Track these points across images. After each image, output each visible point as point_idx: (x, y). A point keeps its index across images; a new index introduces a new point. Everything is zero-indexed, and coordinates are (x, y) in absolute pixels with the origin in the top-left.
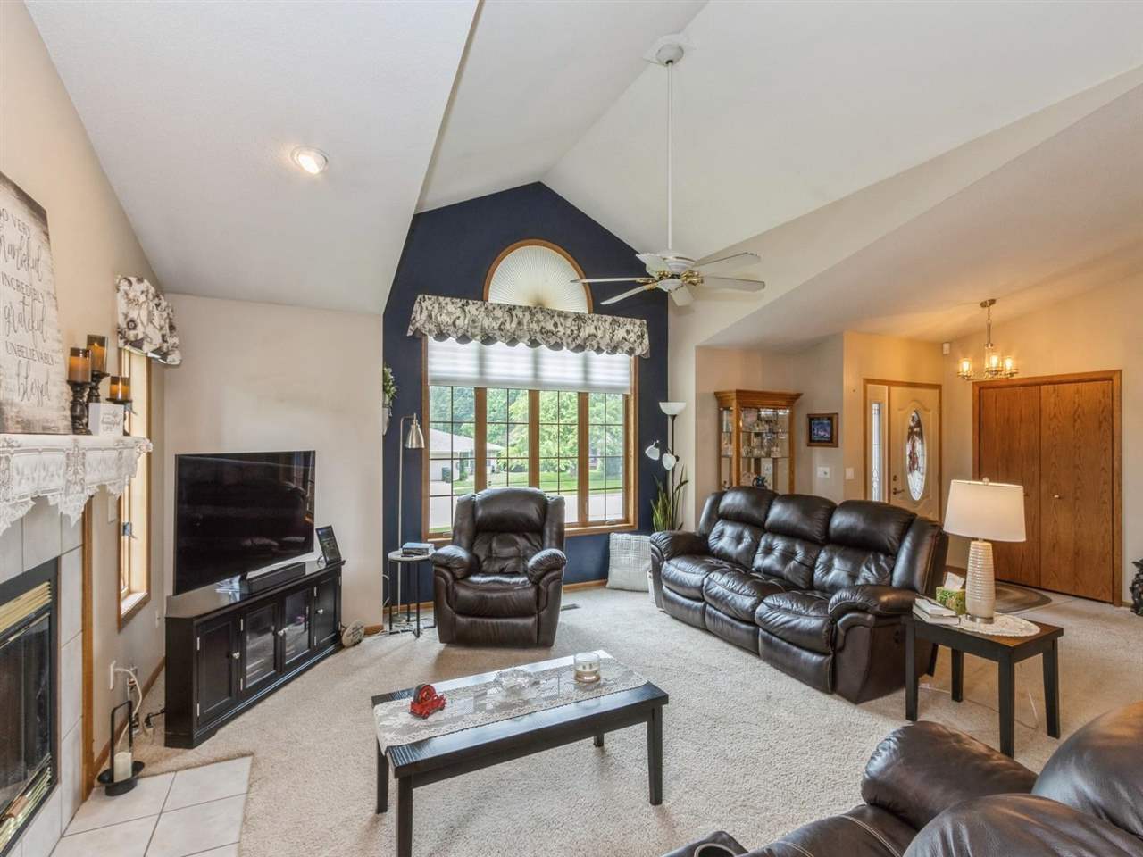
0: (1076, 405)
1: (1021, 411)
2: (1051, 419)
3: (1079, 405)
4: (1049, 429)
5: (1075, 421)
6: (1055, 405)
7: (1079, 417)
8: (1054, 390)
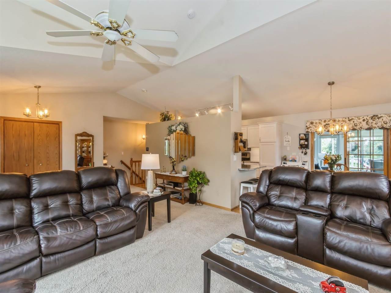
0: (47, 131)
1: (25, 132)
2: (38, 136)
3: (48, 132)
4: (37, 139)
5: (47, 137)
6: (40, 131)
7: (48, 135)
8: (39, 125)
